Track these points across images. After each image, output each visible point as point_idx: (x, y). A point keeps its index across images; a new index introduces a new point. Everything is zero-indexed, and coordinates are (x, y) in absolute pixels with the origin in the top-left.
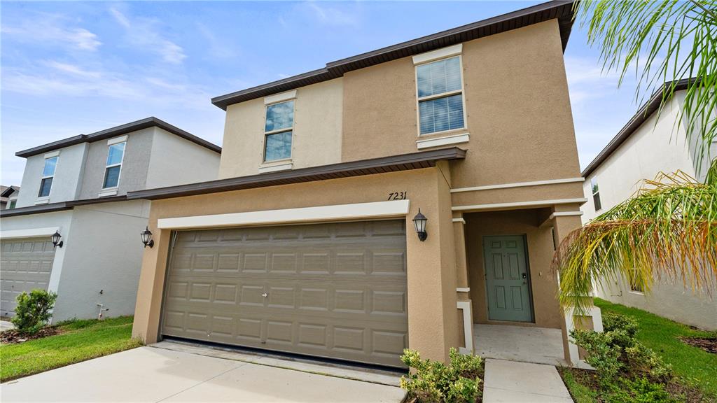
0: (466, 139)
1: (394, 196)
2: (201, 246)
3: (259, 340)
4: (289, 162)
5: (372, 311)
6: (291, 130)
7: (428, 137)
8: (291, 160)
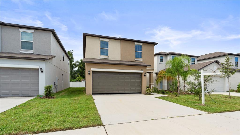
0: (142, 60)
3: (117, 92)
6: (108, 49)
8: (108, 56)
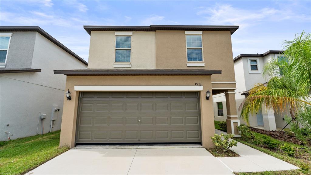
0: (204, 65)
1: (197, 84)
2: (99, 100)
3: (137, 139)
4: (129, 64)
5: (186, 124)
6: (130, 50)
7: (190, 62)
8: (131, 63)
